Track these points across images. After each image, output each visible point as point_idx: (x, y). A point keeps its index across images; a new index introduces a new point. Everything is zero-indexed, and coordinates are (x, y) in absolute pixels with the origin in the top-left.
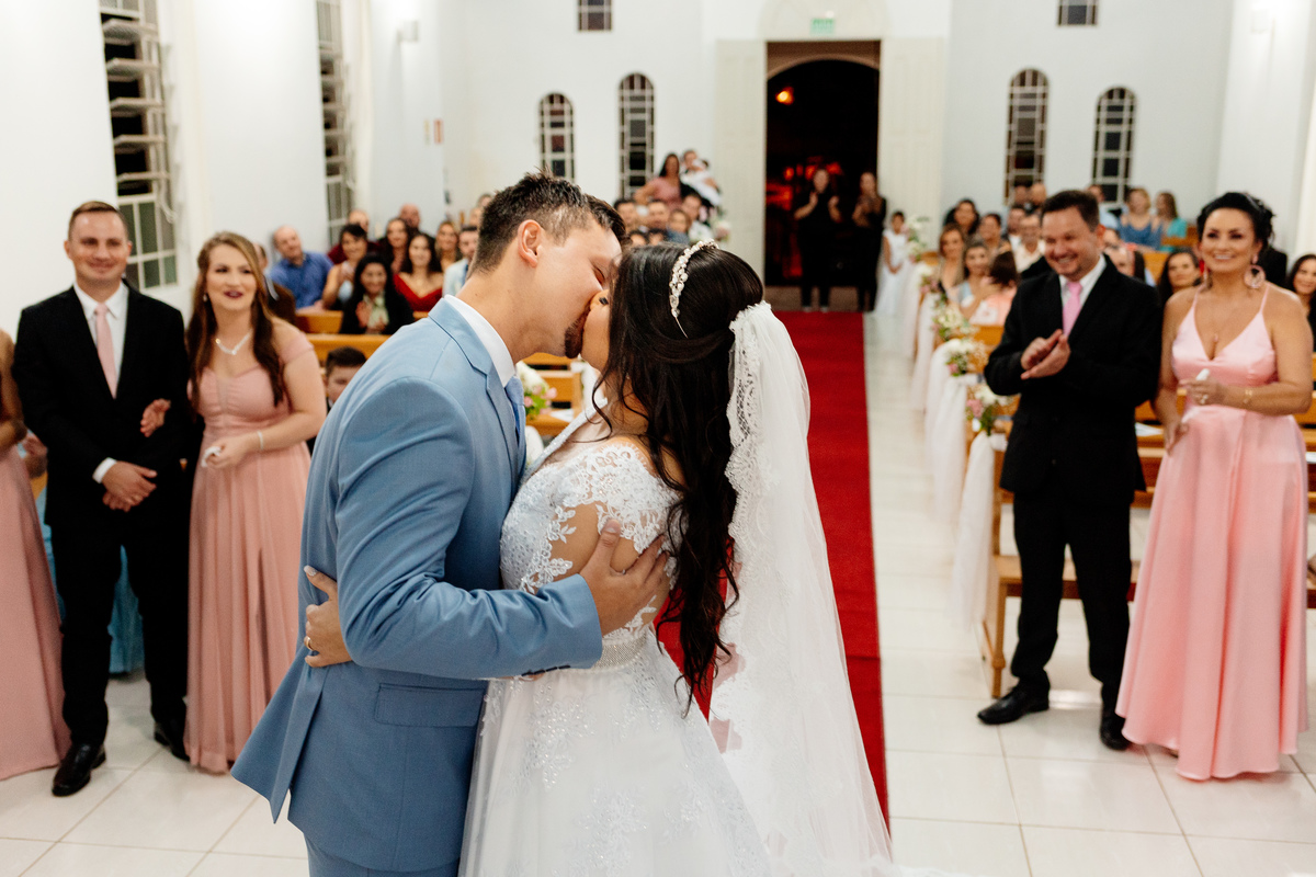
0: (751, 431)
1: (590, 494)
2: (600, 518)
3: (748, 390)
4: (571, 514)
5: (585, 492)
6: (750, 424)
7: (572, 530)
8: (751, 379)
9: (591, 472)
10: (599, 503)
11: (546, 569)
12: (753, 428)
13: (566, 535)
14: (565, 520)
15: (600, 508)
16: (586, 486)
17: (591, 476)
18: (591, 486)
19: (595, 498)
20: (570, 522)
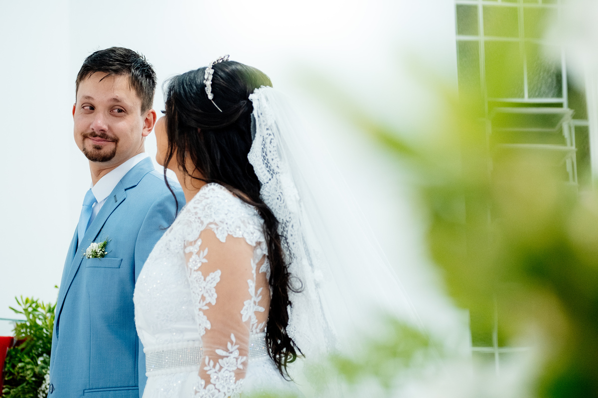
0: (275, 171)
1: (202, 222)
2: (216, 232)
3: (268, 141)
4: (199, 243)
5: (198, 224)
6: (274, 167)
7: (206, 251)
8: (269, 132)
9: (195, 211)
10: (211, 223)
11: (207, 288)
12: (276, 170)
13: (205, 257)
14: (198, 249)
15: (213, 226)
16: (197, 220)
17: (196, 213)
18: (199, 218)
19: (206, 222)
20: (202, 248)
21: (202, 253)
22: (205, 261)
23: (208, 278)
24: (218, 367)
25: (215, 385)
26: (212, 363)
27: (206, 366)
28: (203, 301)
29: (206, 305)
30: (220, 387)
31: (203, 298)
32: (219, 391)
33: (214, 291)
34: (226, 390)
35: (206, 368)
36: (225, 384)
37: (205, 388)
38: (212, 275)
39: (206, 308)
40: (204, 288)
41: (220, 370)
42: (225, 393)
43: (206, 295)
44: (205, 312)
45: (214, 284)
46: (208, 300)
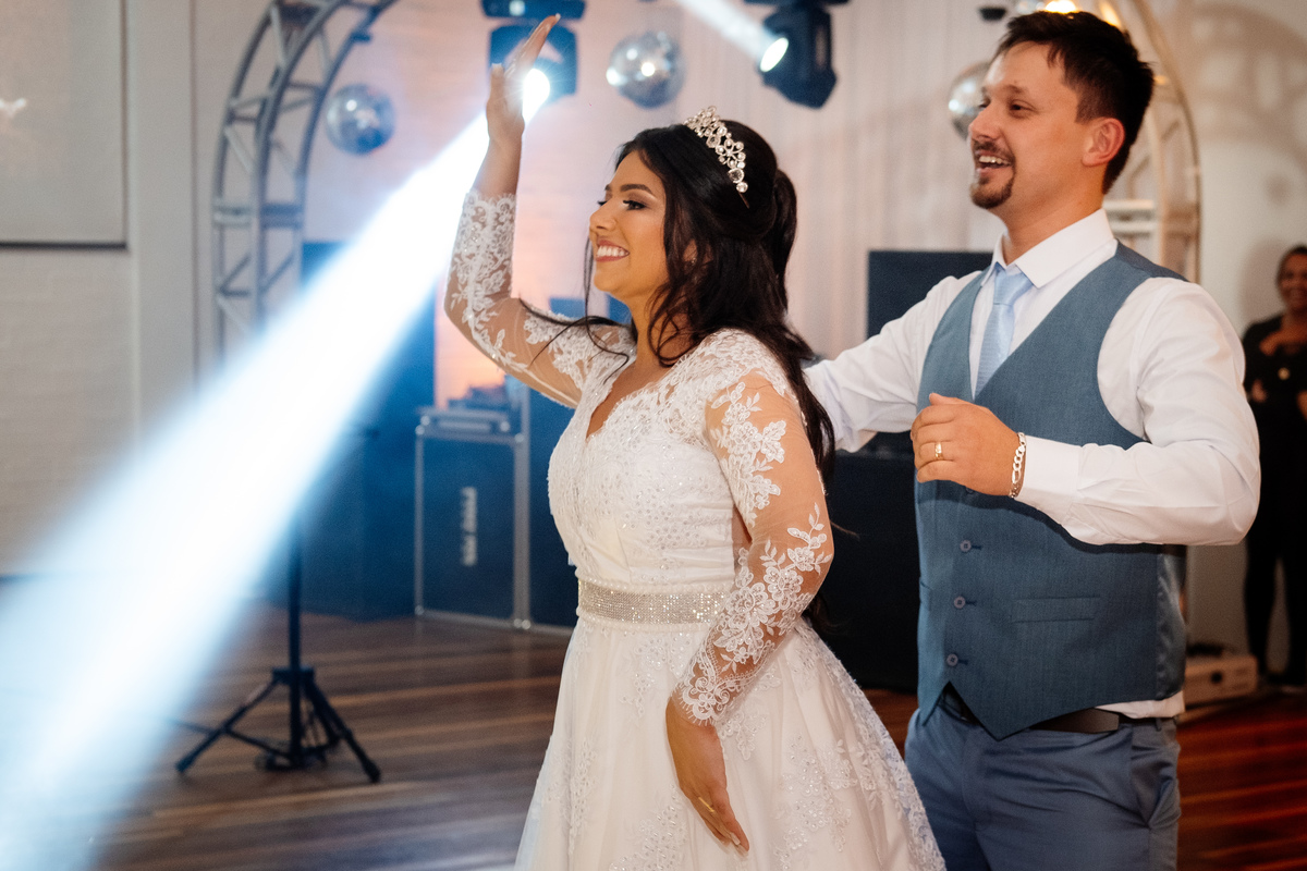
21: (749, 399)
22: (756, 409)
23: (766, 429)
24: (783, 557)
25: (766, 585)
26: (774, 552)
27: (765, 554)
28: (761, 462)
29: (768, 464)
30: (774, 591)
31: (760, 456)
32: (770, 597)
33: (777, 444)
34: (780, 599)
35: (762, 558)
36: (782, 590)
37: (750, 585)
38: (773, 425)
39: (769, 468)
40: (761, 442)
41: (783, 566)
42: (777, 602)
43: (764, 450)
44: (766, 474)
45: (779, 436)
46: (770, 456)
